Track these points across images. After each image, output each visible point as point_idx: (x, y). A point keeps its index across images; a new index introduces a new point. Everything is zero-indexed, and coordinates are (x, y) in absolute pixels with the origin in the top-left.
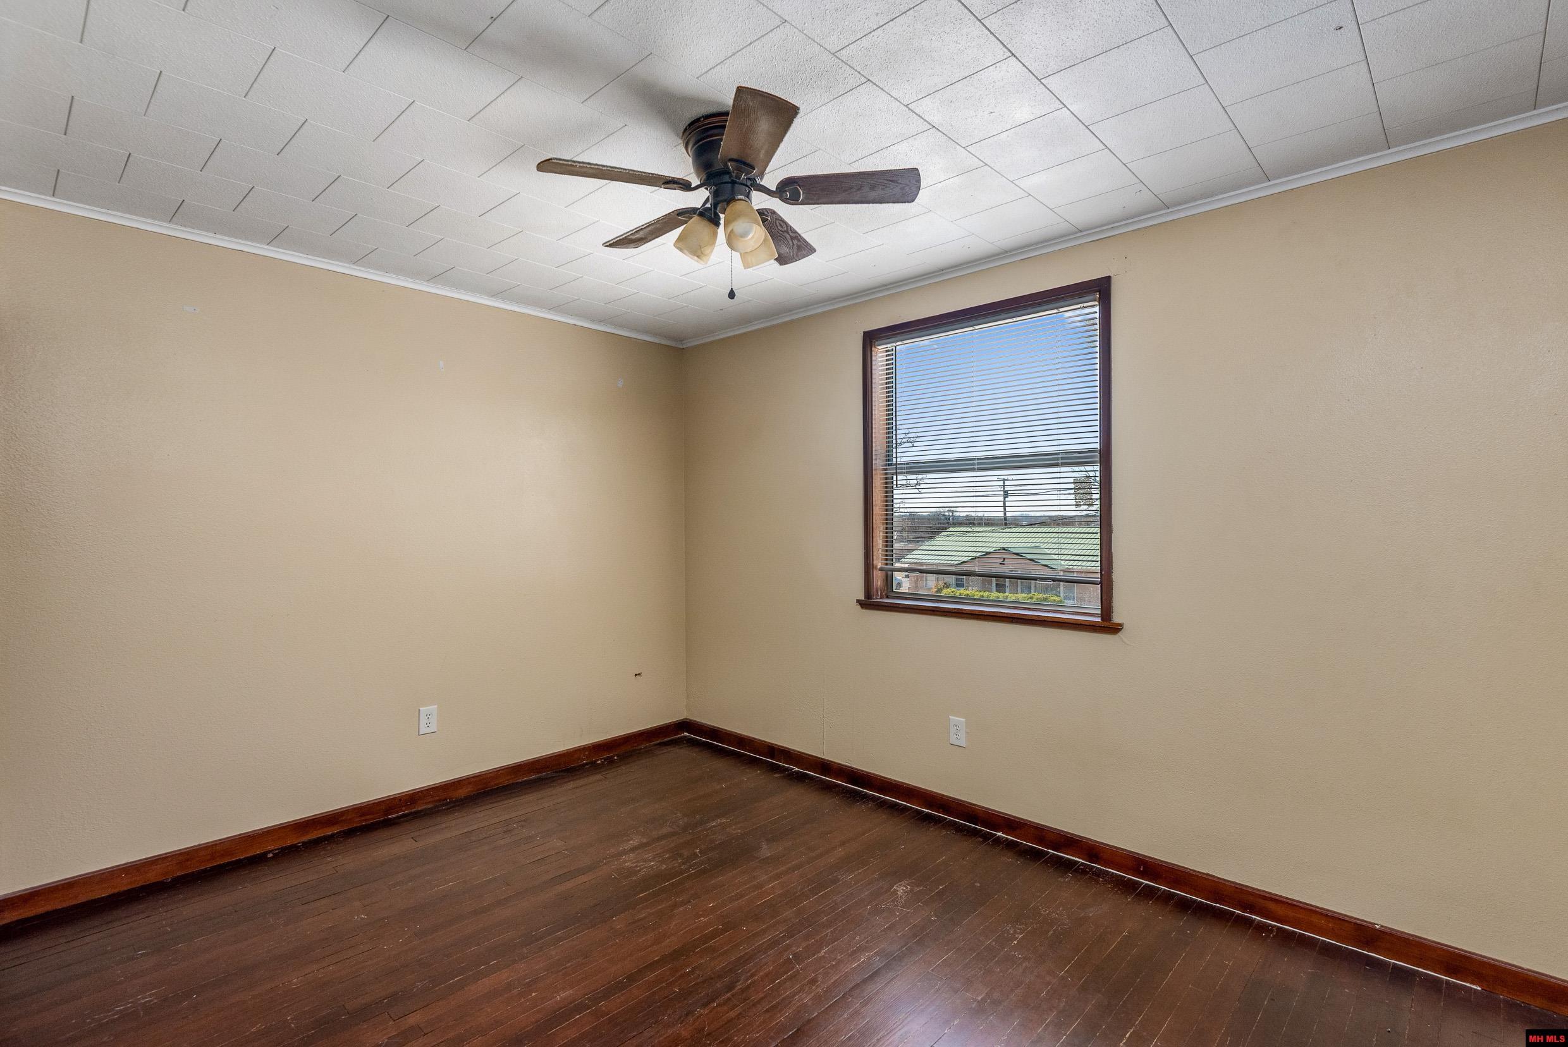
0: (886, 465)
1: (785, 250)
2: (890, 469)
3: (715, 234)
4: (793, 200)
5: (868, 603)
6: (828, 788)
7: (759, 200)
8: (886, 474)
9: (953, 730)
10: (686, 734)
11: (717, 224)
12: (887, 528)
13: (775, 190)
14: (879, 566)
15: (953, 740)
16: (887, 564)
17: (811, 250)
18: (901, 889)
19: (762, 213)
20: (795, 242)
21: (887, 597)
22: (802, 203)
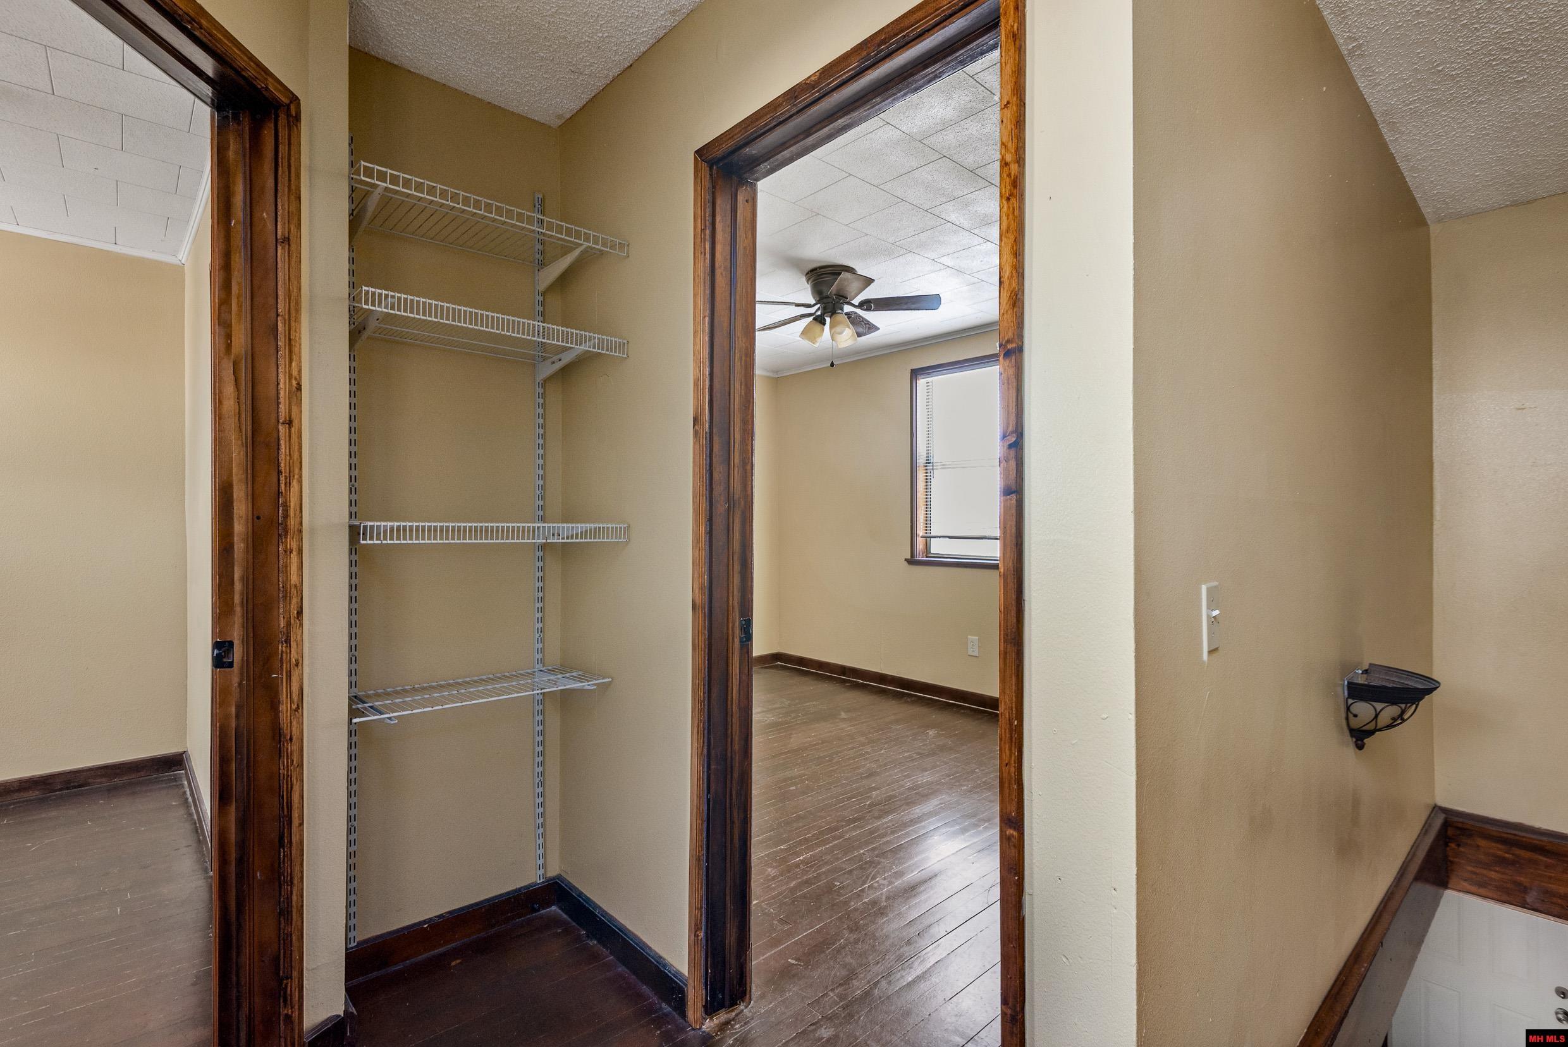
0: (926, 463)
1: (860, 330)
2: (929, 466)
3: (823, 330)
4: (869, 309)
5: (912, 561)
6: (883, 692)
7: (847, 308)
8: (926, 470)
9: (970, 645)
10: (779, 663)
11: (824, 324)
12: (927, 508)
13: (857, 304)
14: (921, 535)
15: (970, 653)
16: (926, 533)
17: (877, 329)
18: (931, 733)
19: (847, 314)
20: (867, 326)
21: (927, 557)
22: (873, 310)
